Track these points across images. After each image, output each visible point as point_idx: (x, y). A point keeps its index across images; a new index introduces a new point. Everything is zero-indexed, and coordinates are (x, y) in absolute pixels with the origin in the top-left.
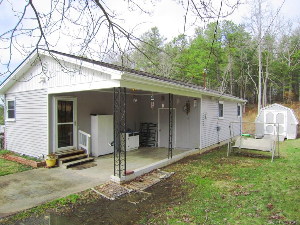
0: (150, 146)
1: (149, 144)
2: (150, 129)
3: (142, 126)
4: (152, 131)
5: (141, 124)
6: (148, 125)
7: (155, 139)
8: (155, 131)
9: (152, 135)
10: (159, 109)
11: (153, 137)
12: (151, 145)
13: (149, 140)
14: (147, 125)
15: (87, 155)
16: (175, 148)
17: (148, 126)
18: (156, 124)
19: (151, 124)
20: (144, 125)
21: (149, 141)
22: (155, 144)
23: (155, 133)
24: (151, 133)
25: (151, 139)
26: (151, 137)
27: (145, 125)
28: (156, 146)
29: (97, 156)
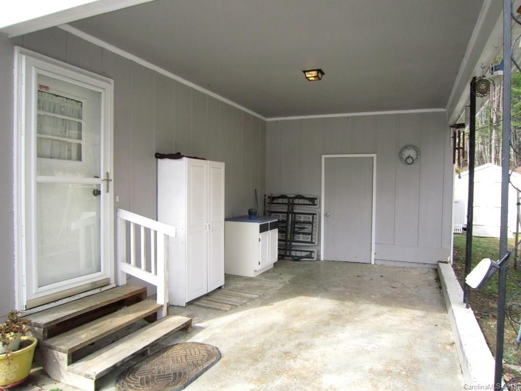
0: (298, 259)
1: (293, 253)
2: (295, 211)
3: (271, 203)
4: (302, 216)
5: (268, 200)
6: (291, 201)
7: (312, 239)
8: (311, 217)
9: (305, 228)
10: (323, 156)
11: (308, 234)
12: (299, 254)
13: (293, 241)
14: (286, 201)
15: (162, 306)
16: (373, 263)
17: (291, 205)
18: (316, 199)
19: (300, 197)
20: (275, 201)
21: (293, 244)
22: (312, 252)
23: (312, 223)
24: (300, 222)
25: (301, 237)
26: (299, 233)
27: (280, 201)
28: (315, 259)
29: (184, 305)
